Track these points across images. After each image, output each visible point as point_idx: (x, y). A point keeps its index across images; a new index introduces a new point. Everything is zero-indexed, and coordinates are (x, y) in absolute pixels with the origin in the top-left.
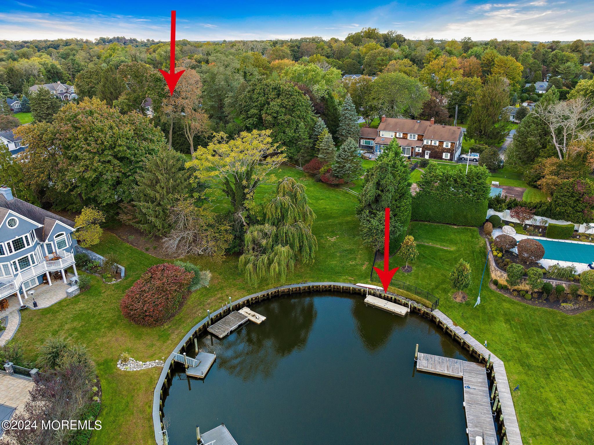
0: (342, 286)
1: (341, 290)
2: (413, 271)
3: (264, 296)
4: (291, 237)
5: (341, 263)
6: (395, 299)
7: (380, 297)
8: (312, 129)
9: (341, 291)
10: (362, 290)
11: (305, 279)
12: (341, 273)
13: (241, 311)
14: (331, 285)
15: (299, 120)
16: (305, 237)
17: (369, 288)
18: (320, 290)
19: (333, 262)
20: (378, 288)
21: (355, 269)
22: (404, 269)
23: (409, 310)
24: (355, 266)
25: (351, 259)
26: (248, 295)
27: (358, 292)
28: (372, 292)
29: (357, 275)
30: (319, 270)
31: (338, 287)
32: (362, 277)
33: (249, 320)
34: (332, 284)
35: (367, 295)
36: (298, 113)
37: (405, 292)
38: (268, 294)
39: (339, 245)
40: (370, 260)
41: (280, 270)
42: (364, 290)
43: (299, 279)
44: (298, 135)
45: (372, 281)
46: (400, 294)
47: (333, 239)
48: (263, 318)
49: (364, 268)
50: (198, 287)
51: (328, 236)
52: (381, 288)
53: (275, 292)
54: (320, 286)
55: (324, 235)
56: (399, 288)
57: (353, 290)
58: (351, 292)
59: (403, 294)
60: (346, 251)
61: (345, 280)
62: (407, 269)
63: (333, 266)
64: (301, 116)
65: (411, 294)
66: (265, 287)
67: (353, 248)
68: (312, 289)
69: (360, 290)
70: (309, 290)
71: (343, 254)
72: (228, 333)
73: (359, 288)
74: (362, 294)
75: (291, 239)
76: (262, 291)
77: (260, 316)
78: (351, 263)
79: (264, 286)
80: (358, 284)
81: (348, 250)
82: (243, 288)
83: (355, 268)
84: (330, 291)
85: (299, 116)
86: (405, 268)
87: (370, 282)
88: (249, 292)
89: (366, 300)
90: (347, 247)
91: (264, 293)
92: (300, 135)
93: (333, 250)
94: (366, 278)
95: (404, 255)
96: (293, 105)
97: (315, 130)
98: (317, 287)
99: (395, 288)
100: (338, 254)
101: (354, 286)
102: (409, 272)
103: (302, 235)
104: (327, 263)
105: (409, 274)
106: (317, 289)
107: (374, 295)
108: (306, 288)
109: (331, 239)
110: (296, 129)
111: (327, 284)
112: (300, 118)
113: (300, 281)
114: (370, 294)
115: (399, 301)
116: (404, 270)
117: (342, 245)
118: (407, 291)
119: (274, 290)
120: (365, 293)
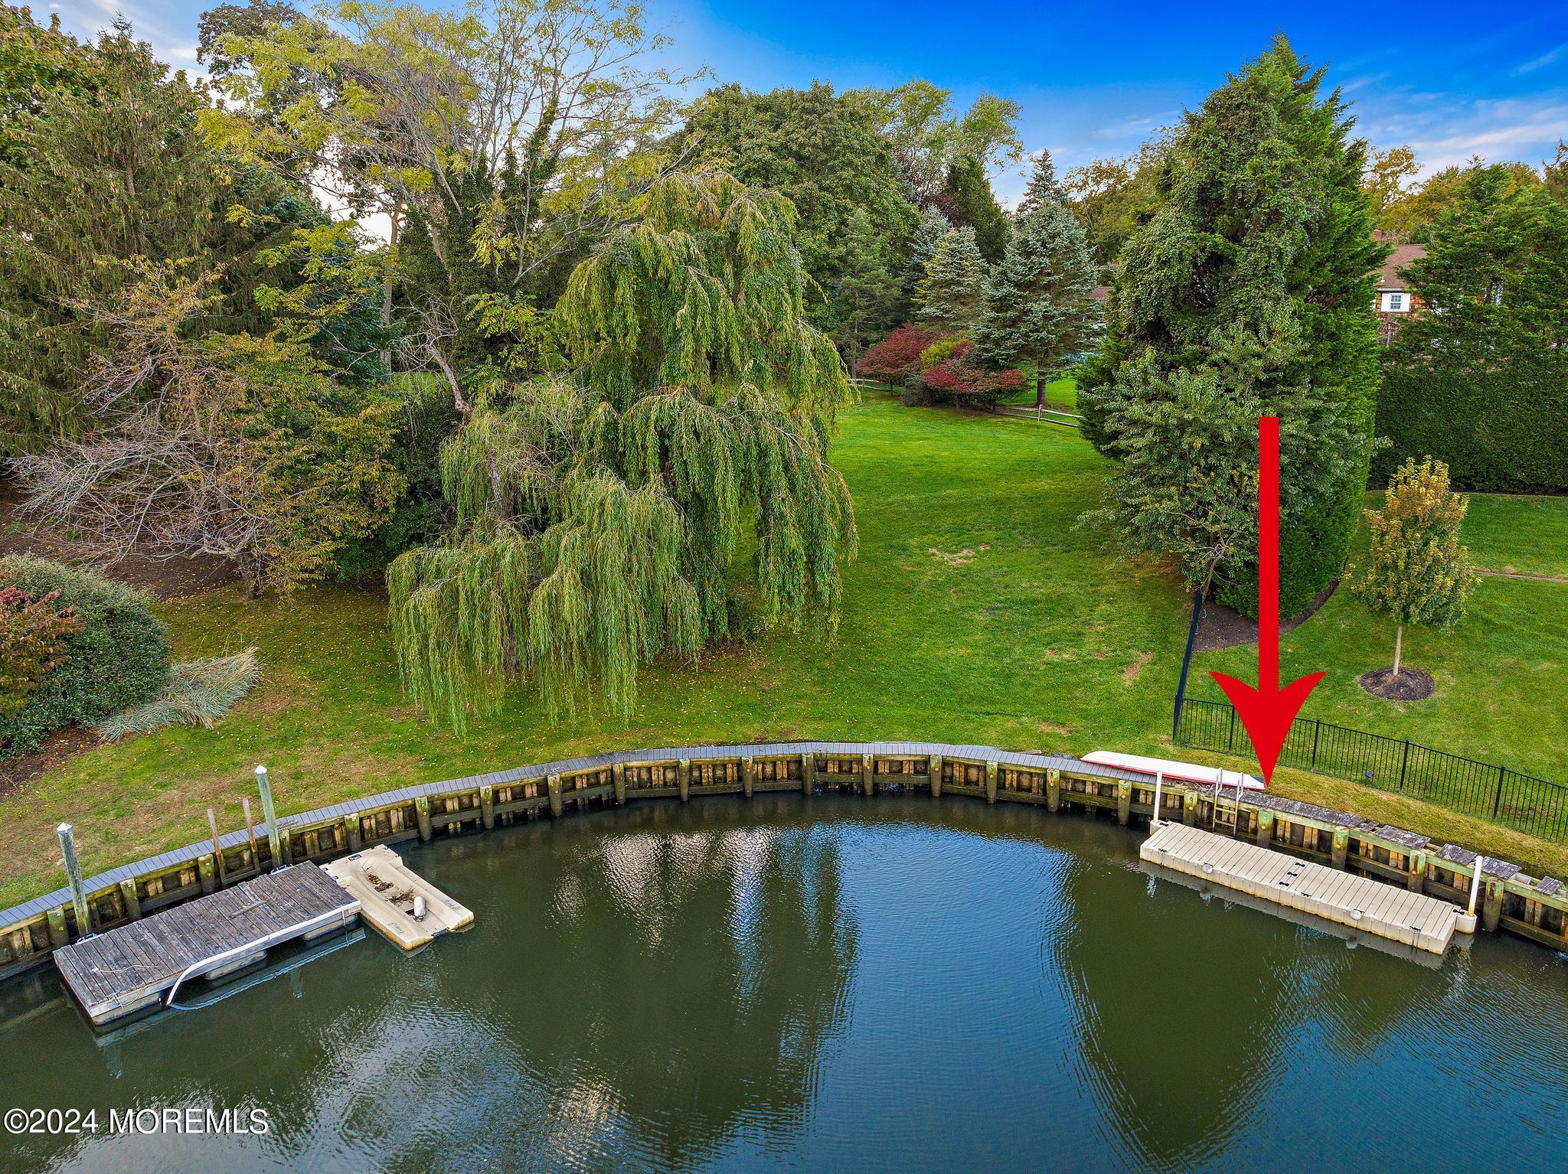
0: (992, 766)
1: (992, 786)
2: (1438, 695)
3: (519, 794)
4: (690, 455)
5: (998, 654)
6: (1353, 846)
7: (1243, 830)
8: (904, 245)
9: (992, 795)
10: (1123, 790)
11: (784, 724)
12: (993, 702)
13: (338, 870)
14: (927, 761)
15: (849, 204)
16: (776, 468)
17: (1165, 777)
18: (862, 786)
19: (952, 651)
20: (1231, 778)
21: (1078, 685)
22: (1378, 683)
23: (1469, 922)
24: (1074, 672)
25: (1053, 640)
26: (424, 780)
27: (1098, 801)
28: (1191, 798)
29: (1085, 715)
30: (870, 684)
31: (973, 774)
32: (1119, 721)
33: (360, 921)
34: (937, 751)
35: (1155, 823)
36: (847, 174)
37: (1416, 805)
38: (543, 788)
39: (988, 581)
40: (1165, 643)
41: (593, 616)
42: (1135, 792)
43: (744, 721)
44: (842, 250)
45: (1183, 743)
46: (1381, 815)
47: (962, 559)
48: (454, 916)
49: (1128, 679)
50: (149, 714)
51: (935, 546)
52: (1250, 781)
53: (593, 780)
54: (860, 761)
55: (913, 542)
56: (1365, 782)
57: (1062, 792)
58: (1053, 801)
59: (1401, 816)
60: (1022, 603)
61: (1012, 734)
62: (1401, 684)
63: (948, 670)
64: (857, 190)
65: (1461, 817)
66: (541, 752)
67: (1063, 590)
68: (812, 778)
69: (1105, 790)
70: (794, 784)
71: (1007, 616)
72: (165, 993)
73: (1106, 777)
74: (1123, 815)
75: (695, 469)
76: (513, 764)
77: (437, 897)
78: (1049, 655)
79: (534, 744)
80: (1091, 757)
81: (1035, 602)
82: (411, 748)
83: (1073, 679)
84: (923, 792)
85: (848, 189)
86: (1389, 679)
87: (1170, 748)
88: (436, 766)
89: (1149, 849)
90: (1029, 586)
91: (524, 775)
92: (850, 253)
93: (953, 600)
94: (1141, 727)
95: (1392, 575)
96: (826, 149)
97: (915, 251)
98: (846, 764)
99: (1337, 781)
100: (982, 618)
101: (1073, 767)
102: (1411, 695)
103: (763, 454)
104: (916, 654)
105: (1420, 705)
106: (845, 779)
107: (1206, 820)
108: (782, 772)
109: (947, 557)
110: (838, 233)
111: (905, 749)
112: (853, 198)
113: (753, 730)
114: (1175, 814)
115: (1382, 856)
116: (1380, 689)
117: (1007, 580)
118: (1426, 799)
119: (582, 768)
120: (1138, 809)
